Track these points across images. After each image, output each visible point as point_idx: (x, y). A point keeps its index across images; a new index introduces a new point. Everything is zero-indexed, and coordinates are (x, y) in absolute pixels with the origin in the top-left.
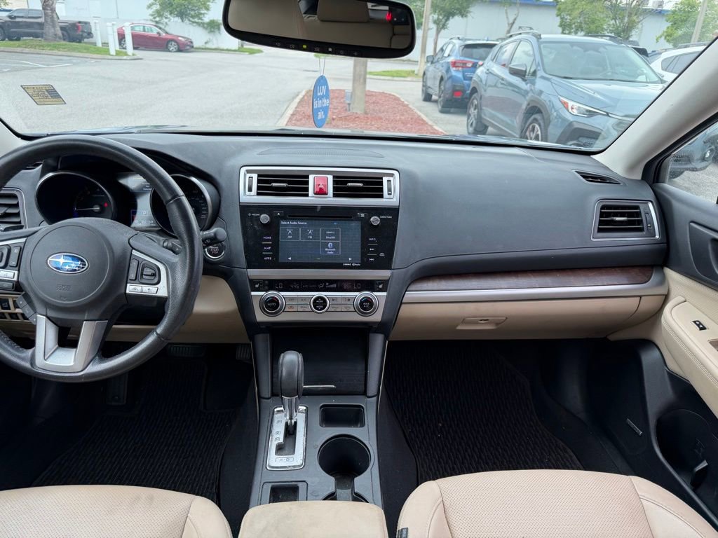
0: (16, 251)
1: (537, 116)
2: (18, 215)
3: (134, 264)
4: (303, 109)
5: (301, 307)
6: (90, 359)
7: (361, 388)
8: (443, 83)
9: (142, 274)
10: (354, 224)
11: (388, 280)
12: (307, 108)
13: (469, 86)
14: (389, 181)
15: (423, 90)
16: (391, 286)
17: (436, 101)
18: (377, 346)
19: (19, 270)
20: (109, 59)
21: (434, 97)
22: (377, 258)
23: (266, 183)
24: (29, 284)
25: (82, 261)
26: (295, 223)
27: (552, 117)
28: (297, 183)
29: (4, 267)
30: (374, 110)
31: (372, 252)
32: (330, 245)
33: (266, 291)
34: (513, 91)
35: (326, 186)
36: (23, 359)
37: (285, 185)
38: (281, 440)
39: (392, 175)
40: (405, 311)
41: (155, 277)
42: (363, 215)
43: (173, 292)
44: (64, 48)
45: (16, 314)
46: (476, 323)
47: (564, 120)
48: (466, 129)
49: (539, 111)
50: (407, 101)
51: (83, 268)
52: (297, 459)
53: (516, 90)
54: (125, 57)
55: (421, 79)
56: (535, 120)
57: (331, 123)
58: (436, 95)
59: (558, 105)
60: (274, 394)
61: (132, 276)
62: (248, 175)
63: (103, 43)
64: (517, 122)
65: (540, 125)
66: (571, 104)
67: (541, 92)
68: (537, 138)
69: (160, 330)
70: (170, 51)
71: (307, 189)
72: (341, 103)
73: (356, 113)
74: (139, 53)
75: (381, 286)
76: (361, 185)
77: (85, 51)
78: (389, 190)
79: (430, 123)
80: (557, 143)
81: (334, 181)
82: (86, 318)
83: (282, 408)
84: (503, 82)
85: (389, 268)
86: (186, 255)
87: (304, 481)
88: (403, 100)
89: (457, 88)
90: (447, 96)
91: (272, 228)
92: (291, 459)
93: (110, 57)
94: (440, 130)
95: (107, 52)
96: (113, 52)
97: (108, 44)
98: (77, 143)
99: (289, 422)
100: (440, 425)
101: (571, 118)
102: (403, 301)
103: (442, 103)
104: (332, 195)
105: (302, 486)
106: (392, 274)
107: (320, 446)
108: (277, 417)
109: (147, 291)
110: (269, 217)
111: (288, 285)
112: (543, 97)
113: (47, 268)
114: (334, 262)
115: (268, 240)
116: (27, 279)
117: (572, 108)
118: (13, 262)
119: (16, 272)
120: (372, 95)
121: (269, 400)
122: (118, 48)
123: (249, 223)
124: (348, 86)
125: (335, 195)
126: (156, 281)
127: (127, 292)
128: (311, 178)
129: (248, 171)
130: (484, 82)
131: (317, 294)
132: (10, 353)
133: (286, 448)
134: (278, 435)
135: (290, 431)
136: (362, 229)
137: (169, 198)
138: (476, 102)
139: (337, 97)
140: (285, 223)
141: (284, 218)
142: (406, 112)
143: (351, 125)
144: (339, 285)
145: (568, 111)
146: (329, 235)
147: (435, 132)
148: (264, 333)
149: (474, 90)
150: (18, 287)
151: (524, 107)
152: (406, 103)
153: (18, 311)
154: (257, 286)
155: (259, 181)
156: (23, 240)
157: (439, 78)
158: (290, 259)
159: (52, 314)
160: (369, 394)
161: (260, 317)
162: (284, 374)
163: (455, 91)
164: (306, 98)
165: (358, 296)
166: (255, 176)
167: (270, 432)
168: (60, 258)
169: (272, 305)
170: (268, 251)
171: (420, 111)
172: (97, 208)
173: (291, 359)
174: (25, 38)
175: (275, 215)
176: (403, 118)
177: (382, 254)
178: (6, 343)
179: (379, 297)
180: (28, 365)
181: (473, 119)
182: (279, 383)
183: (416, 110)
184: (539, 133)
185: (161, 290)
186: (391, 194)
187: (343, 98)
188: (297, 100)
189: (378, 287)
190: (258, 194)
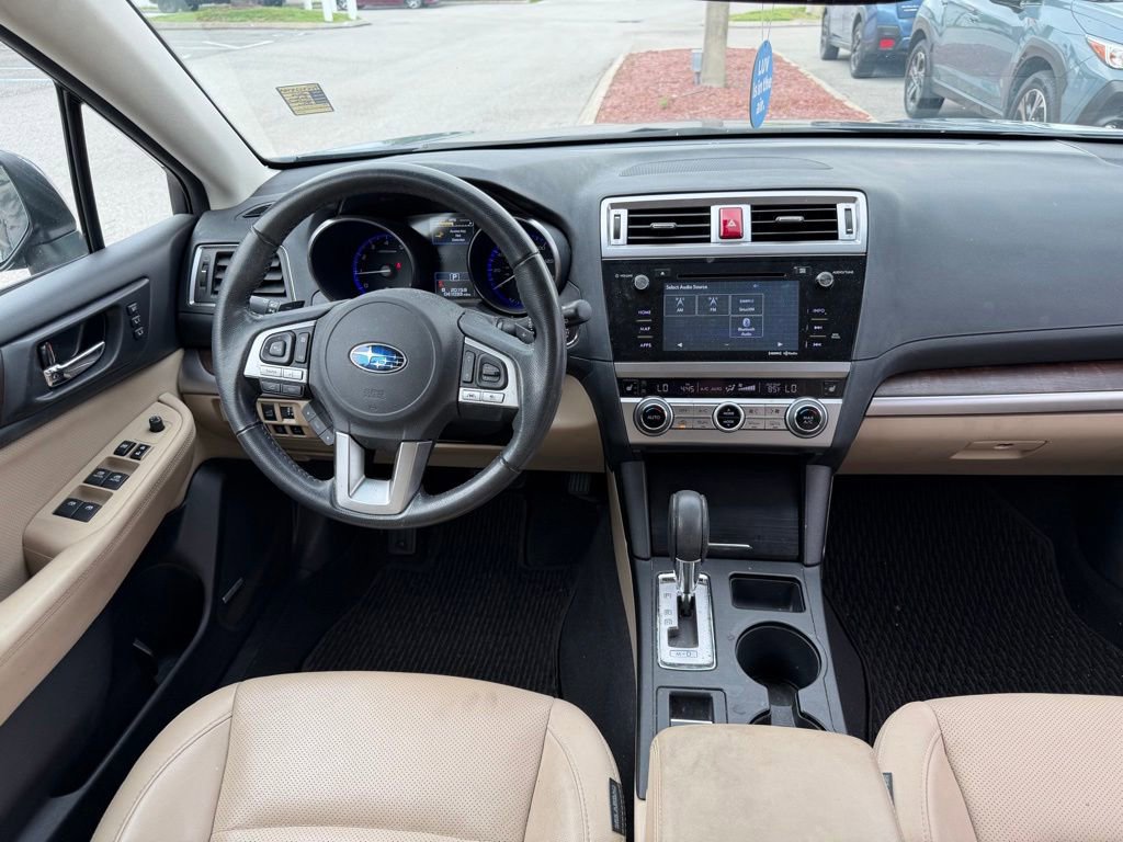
0: (303, 340)
1: (1041, 75)
2: (280, 283)
3: (468, 359)
4: (621, 87)
5: (699, 422)
6: (411, 495)
7: (794, 552)
8: (860, 25)
9: (481, 373)
10: (787, 286)
11: (846, 378)
12: (628, 84)
13: (909, 28)
14: (848, 210)
15: (822, 41)
16: (850, 389)
17: (846, 59)
18: (819, 484)
19: (308, 368)
20: (324, 29)
21: (843, 52)
22: (827, 342)
23: (642, 223)
24: (325, 388)
25: (398, 354)
26: (688, 287)
27: (1070, 74)
28: (691, 221)
29: (288, 364)
30: (739, 80)
31: (818, 332)
32: (746, 321)
33: (644, 396)
34: (990, 30)
35: (739, 224)
36: (319, 495)
37: (672, 225)
38: (675, 624)
39: (854, 200)
40: (869, 429)
41: (498, 379)
42: (803, 271)
43: (527, 400)
44: (261, 17)
45: (283, 426)
46: (989, 449)
47: (1095, 78)
48: (903, 104)
49: (1046, 66)
50: (795, 62)
51: (399, 365)
52: (702, 654)
53: (996, 28)
54: (346, 23)
55: (820, 22)
56: (1038, 82)
57: (669, 108)
58: (845, 47)
59: (1084, 52)
60: (654, 554)
61: (467, 376)
62: (614, 212)
63: (314, 4)
64: (1001, 87)
65: (1045, 91)
66: (1109, 48)
67: (1049, 29)
68: (1038, 116)
69: (508, 456)
70: (409, 8)
71: (708, 230)
72: (684, 72)
73: (711, 88)
74: (368, 15)
75: (832, 389)
76: (800, 218)
77: (290, 18)
78: (849, 225)
79: (838, 96)
80: (1078, 122)
81: (752, 214)
82: (404, 438)
83: (673, 575)
84: (976, 17)
85: (846, 357)
86: (544, 345)
87: (721, 690)
88: (787, 60)
89: (887, 34)
90: (867, 49)
91: (653, 295)
92: (694, 654)
93: (324, 25)
94: (857, 108)
95: (319, 17)
96: (328, 17)
97: (320, 3)
98: (382, 175)
99: (683, 596)
100: (898, 608)
101: (1108, 75)
102: (867, 414)
103: (857, 62)
104: (749, 239)
105: (717, 697)
106: (853, 369)
107: (738, 636)
108: (663, 588)
109: (489, 399)
110: (647, 279)
111: (676, 387)
112: (1052, 39)
113: (350, 365)
114: (752, 349)
115: (646, 316)
116: (321, 380)
117: (1112, 57)
118: (300, 356)
119: (305, 371)
120: (735, 55)
121: (648, 562)
122: (335, 8)
123: (617, 290)
124: (696, 43)
125: (755, 239)
126: (501, 383)
127: (460, 400)
128: (715, 210)
129: (614, 206)
130: (939, 21)
131: (724, 402)
132: (302, 486)
133: (683, 636)
134: (668, 618)
135: (686, 610)
136: (802, 292)
137: (519, 257)
138: (921, 56)
139: (676, 63)
140: (672, 288)
141: (670, 279)
142: (795, 79)
143: (704, 108)
144: (762, 388)
145: (1104, 62)
146: (745, 306)
147: (849, 113)
148: (635, 460)
149: (920, 35)
150: (307, 392)
151: (1016, 59)
152: (793, 65)
153: (287, 421)
154: (629, 389)
155: (631, 221)
156: (311, 323)
157: (853, 18)
158: (680, 345)
159: (356, 431)
160: (808, 560)
161: (635, 436)
162: (680, 524)
163: (883, 38)
164: (624, 68)
165: (793, 405)
166: (624, 213)
167: (657, 610)
168: (366, 351)
169: (653, 418)
170: (646, 333)
171: (819, 76)
172: (386, 271)
173: (689, 504)
174: (204, 5)
175: (656, 275)
176: (790, 90)
177: (835, 336)
178: (296, 471)
179: (830, 407)
180: (327, 503)
181: (916, 87)
182: (673, 538)
183: (811, 76)
184: (1044, 105)
185: (509, 397)
186: (852, 233)
187: (685, 64)
188: (612, 72)
189: (827, 391)
190: (630, 242)
